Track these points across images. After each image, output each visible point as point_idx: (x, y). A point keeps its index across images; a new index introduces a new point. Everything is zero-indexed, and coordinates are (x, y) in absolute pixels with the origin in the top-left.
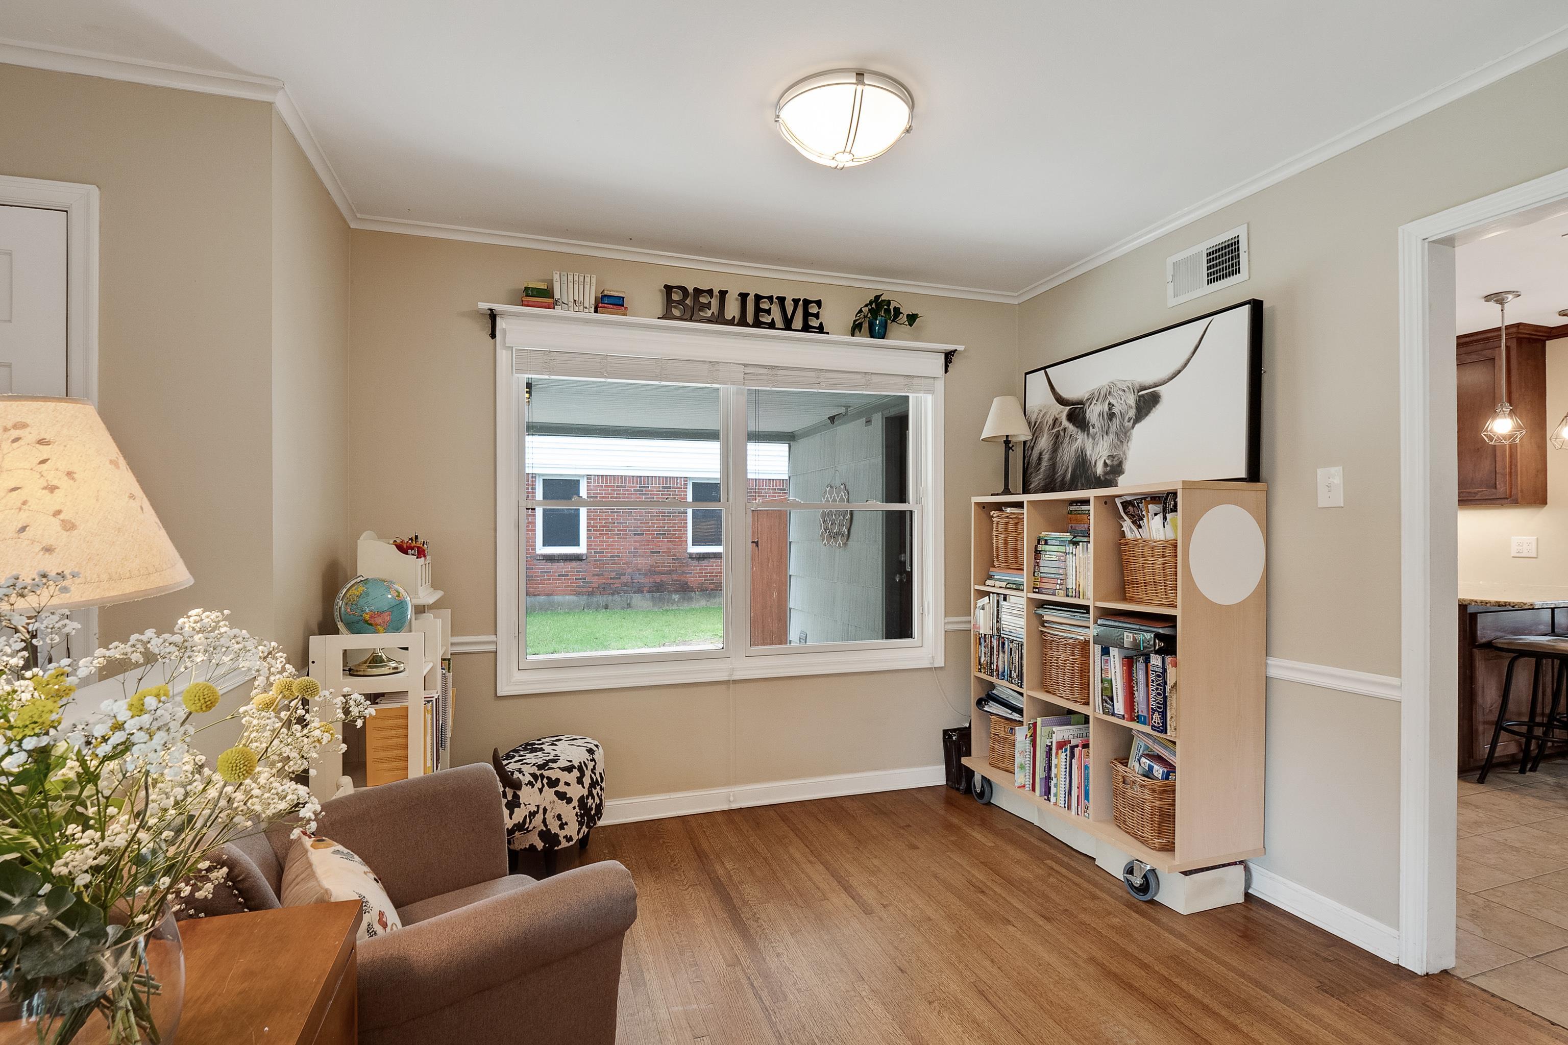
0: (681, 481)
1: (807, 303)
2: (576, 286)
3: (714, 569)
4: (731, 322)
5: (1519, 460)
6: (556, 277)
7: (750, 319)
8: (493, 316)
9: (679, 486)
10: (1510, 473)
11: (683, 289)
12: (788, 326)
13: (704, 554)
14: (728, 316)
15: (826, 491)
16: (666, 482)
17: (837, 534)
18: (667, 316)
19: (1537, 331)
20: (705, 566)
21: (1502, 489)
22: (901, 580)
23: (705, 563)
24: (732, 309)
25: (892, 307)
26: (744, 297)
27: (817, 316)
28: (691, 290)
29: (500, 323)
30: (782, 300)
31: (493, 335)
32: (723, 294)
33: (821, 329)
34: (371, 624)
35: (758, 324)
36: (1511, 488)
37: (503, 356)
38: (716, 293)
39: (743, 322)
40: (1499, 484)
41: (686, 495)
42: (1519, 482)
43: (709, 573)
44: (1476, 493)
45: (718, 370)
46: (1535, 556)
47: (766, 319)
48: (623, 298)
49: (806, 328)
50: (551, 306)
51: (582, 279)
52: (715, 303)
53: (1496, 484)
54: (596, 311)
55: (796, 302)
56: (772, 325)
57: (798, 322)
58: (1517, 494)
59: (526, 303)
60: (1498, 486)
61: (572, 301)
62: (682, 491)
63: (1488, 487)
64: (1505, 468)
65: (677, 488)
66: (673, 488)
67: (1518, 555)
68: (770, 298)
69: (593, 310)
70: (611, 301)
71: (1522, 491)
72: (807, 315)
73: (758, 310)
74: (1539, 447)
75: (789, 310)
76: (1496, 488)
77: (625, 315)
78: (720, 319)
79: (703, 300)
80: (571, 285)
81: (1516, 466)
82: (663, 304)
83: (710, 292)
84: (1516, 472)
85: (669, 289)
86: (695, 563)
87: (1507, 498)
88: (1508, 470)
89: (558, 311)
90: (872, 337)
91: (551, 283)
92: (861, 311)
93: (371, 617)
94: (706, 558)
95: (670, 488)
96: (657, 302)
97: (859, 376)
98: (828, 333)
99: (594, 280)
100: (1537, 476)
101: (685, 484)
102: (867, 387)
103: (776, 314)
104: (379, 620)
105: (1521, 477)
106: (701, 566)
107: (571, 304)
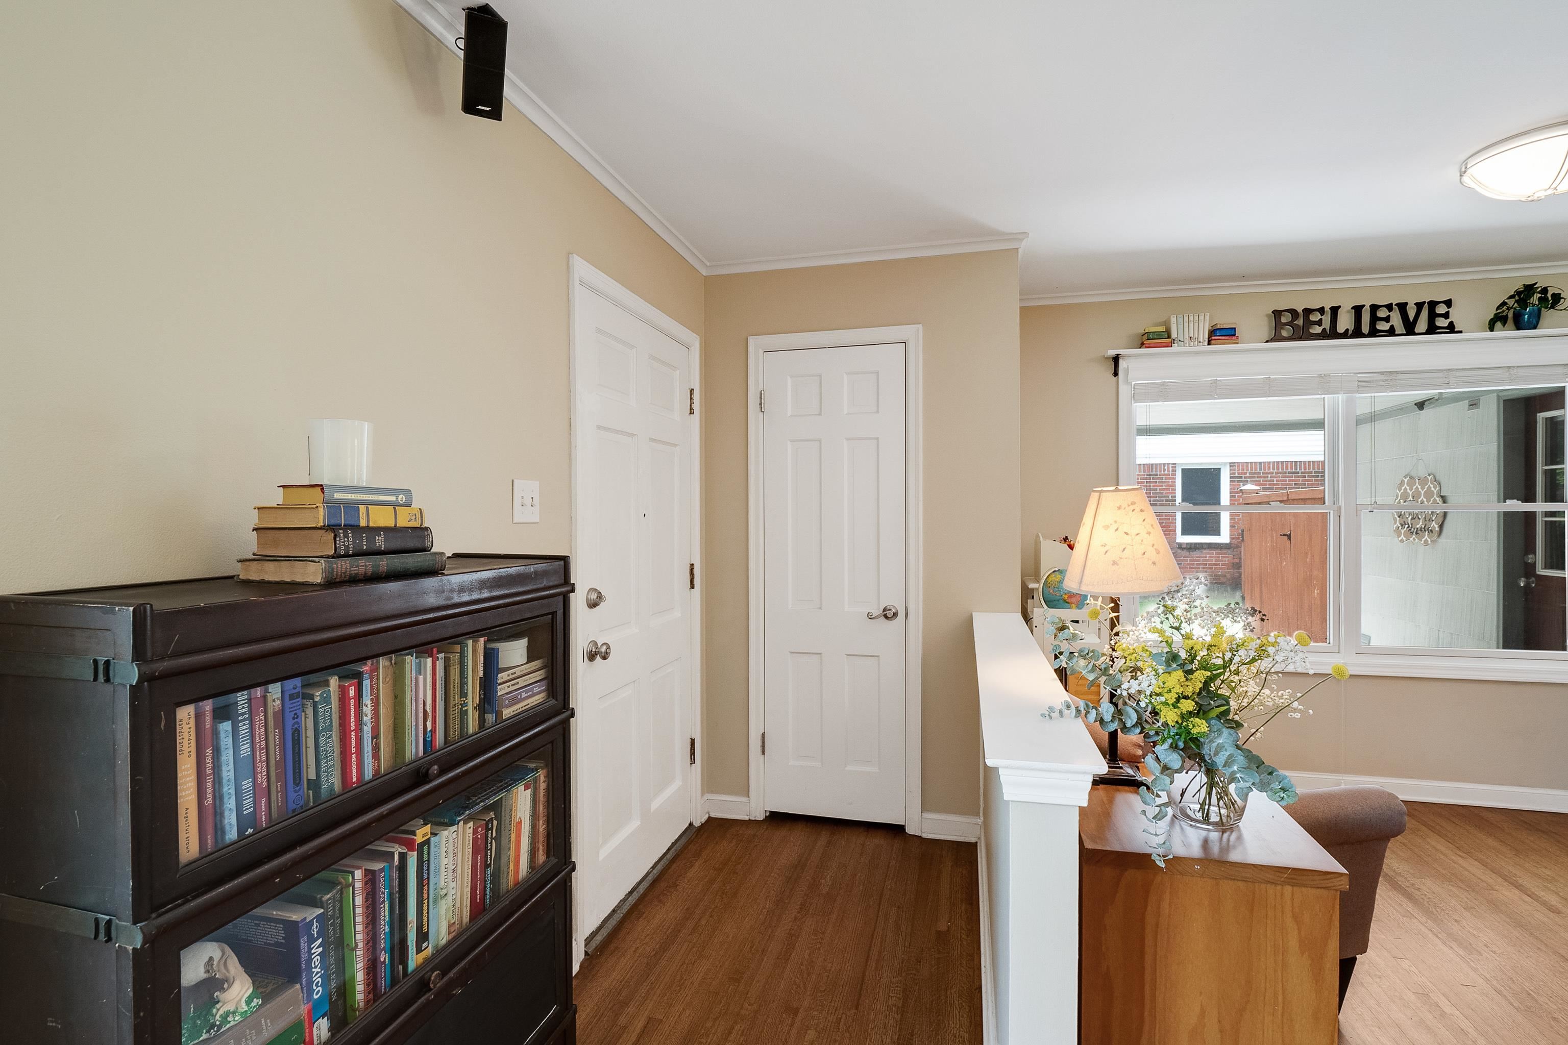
0: (1168, 468)
1: (1433, 305)
2: (1191, 325)
3: (1208, 561)
4: (1345, 335)
6: (1173, 320)
7: (1365, 329)
8: (1116, 359)
9: (1166, 472)
11: (1293, 312)
12: (1410, 329)
13: (1196, 544)
14: (1341, 329)
15: (1402, 482)
16: (1152, 469)
17: (1423, 530)
18: (1276, 337)
20: (1197, 557)
22: (1527, 585)
23: (1197, 554)
24: (1345, 322)
25: (1549, 295)
26: (1358, 310)
27: (1446, 316)
28: (1300, 310)
29: (1122, 364)
30: (1402, 307)
31: (1116, 374)
32: (1335, 310)
33: (1451, 329)
34: (1067, 603)
35: (1374, 333)
37: (1124, 389)
38: (1327, 309)
39: (1357, 333)
41: (1175, 482)
43: (1202, 564)
45: (1329, 382)
47: (1383, 326)
48: (1235, 328)
49: (1432, 329)
50: (1169, 345)
51: (1196, 318)
52: (1327, 320)
54: (1209, 344)
55: (1420, 306)
56: (1391, 332)
57: (1422, 325)
59: (1148, 345)
61: (1188, 338)
62: (1170, 478)
65: (1164, 475)
66: (1160, 475)
68: (1389, 307)
69: (1206, 343)
70: (1224, 333)
72: (1433, 316)
73: (1374, 319)
75: (1411, 315)
77: (1237, 343)
78: (1332, 334)
79: (1315, 317)
80: (1186, 325)
82: (1270, 327)
83: (1322, 310)
85: (1277, 314)
86: (1185, 553)
89: (1175, 348)
90: (1518, 328)
91: (1167, 324)
92: (1504, 304)
93: (1068, 597)
94: (1198, 549)
95: (1157, 475)
96: (1264, 327)
97: (1500, 371)
98: (1461, 332)
99: (1207, 318)
101: (1173, 471)
102: (1511, 381)
103: (1396, 320)
104: (1073, 600)
106: (1193, 557)
107: (1187, 341)
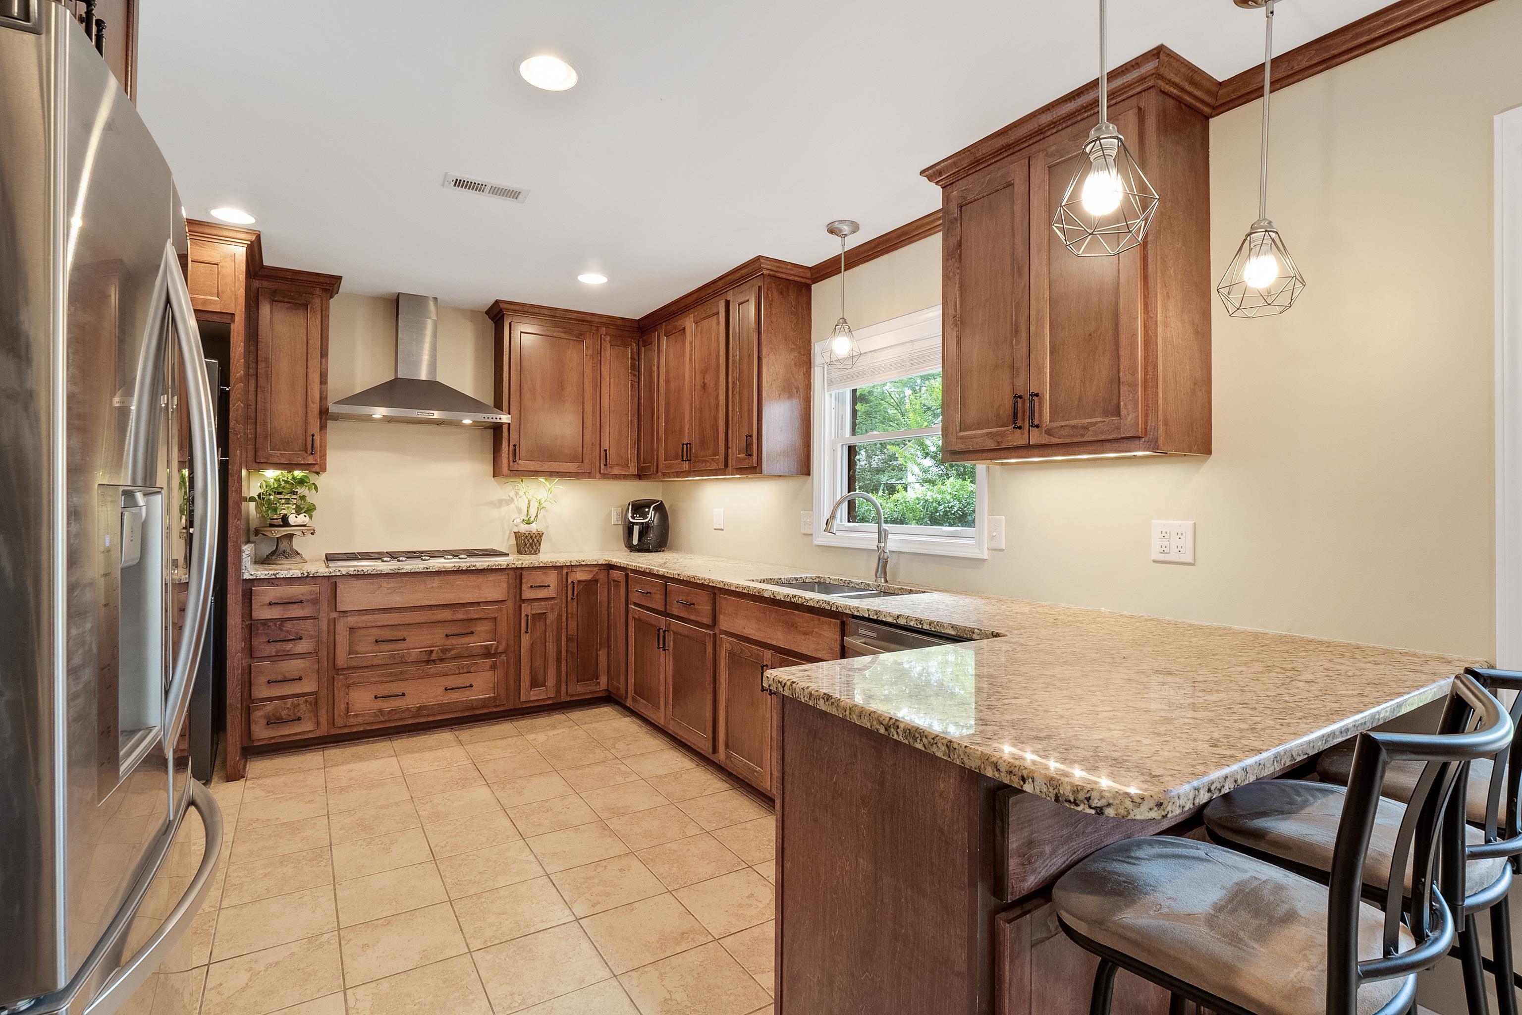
5: (1160, 354)
10: (1145, 381)
19: (1192, 82)
21: (1131, 418)
36: (1147, 415)
40: (1125, 405)
42: (1160, 402)
44: (1085, 428)
46: (1191, 560)
53: (1118, 406)
58: (1156, 428)
60: (1123, 412)
63: (1106, 413)
64: (1134, 372)
67: (1162, 557)
71: (1166, 423)
74: (1197, 332)
76: (1118, 413)
81: (1155, 366)
84: (1155, 379)
87: (1139, 438)
88: (1140, 375)
100: (1194, 391)
105: (1164, 393)
